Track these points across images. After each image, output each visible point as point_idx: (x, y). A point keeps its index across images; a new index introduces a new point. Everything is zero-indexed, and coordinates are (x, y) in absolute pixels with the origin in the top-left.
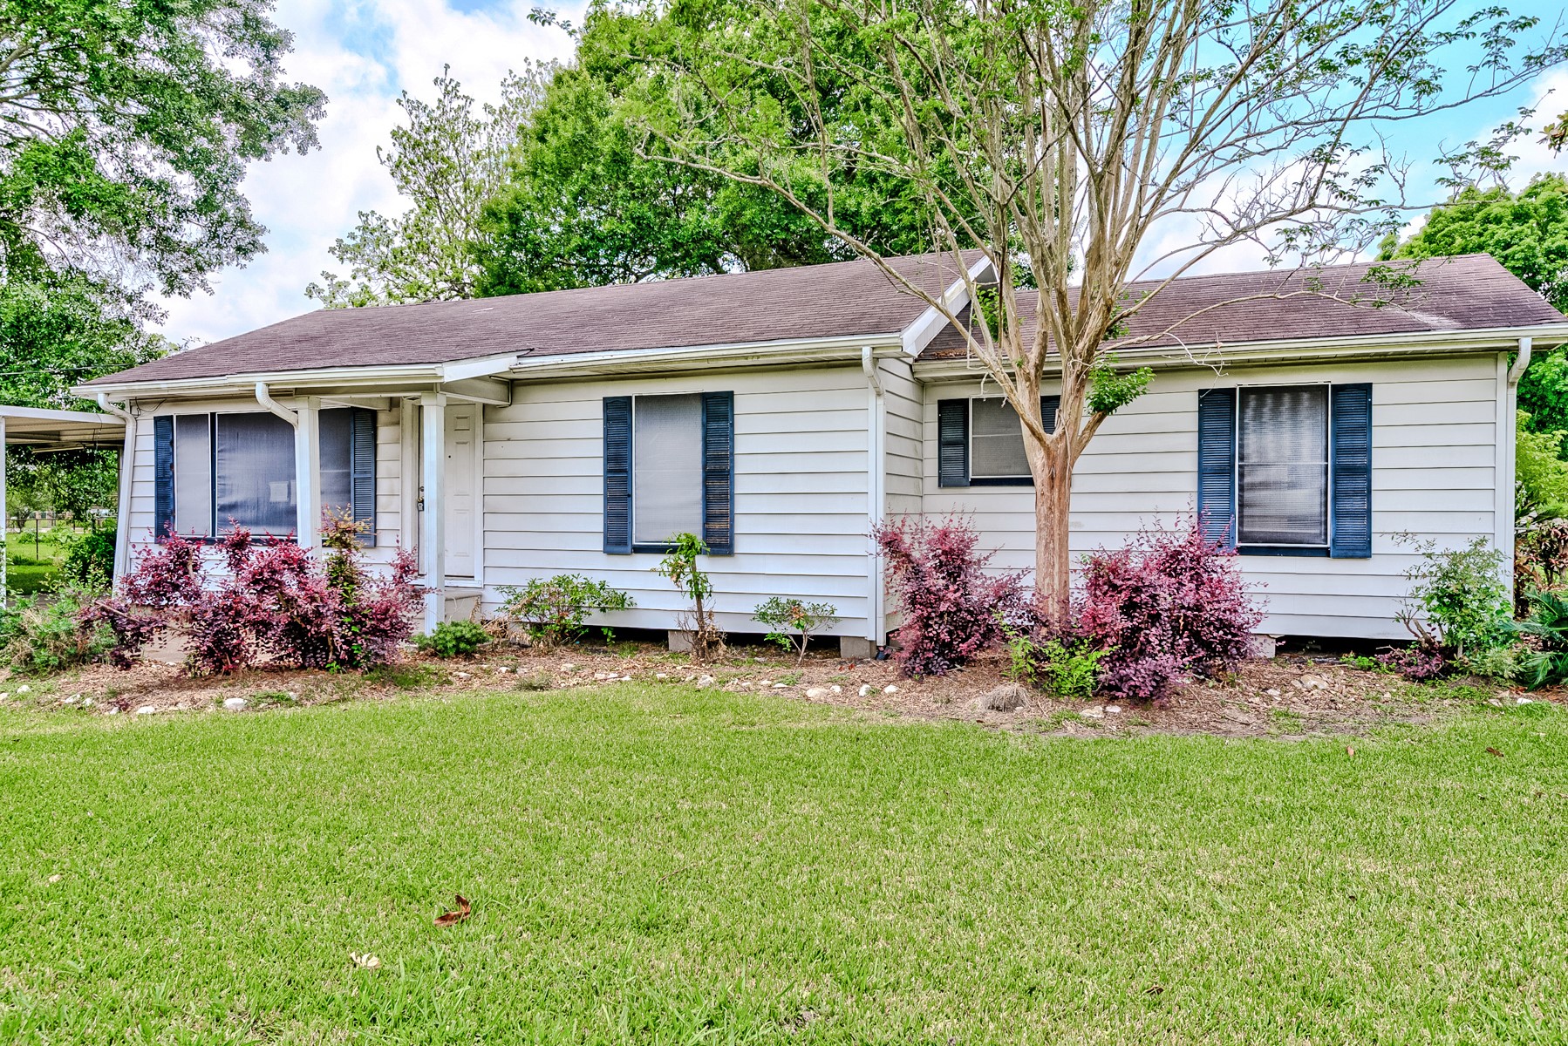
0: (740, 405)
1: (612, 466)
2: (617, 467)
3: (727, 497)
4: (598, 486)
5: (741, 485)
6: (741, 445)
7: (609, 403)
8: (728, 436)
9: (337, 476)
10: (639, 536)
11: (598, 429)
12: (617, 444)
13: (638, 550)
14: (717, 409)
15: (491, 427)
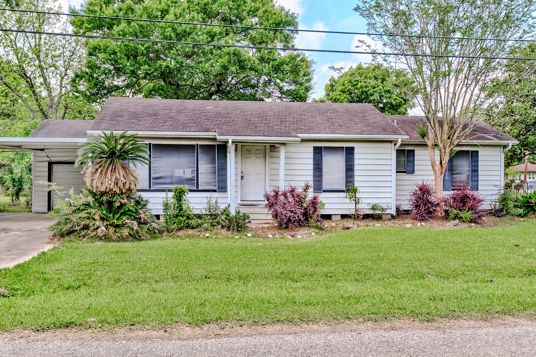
0: (356, 151)
1: (316, 167)
2: (318, 167)
3: (352, 176)
4: (311, 173)
5: (356, 173)
6: (356, 162)
7: (315, 148)
8: (352, 159)
9: (210, 167)
10: (325, 187)
11: (311, 156)
12: (318, 160)
13: (324, 191)
14: (350, 152)
15: (273, 153)
